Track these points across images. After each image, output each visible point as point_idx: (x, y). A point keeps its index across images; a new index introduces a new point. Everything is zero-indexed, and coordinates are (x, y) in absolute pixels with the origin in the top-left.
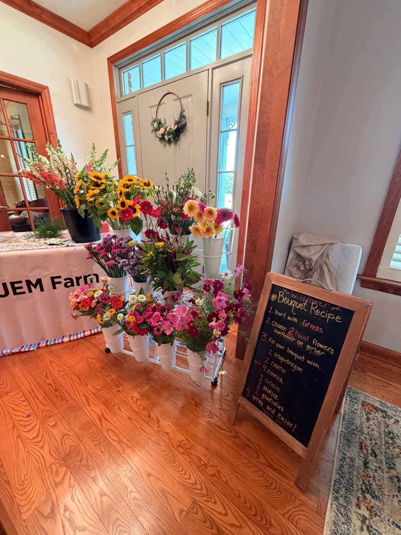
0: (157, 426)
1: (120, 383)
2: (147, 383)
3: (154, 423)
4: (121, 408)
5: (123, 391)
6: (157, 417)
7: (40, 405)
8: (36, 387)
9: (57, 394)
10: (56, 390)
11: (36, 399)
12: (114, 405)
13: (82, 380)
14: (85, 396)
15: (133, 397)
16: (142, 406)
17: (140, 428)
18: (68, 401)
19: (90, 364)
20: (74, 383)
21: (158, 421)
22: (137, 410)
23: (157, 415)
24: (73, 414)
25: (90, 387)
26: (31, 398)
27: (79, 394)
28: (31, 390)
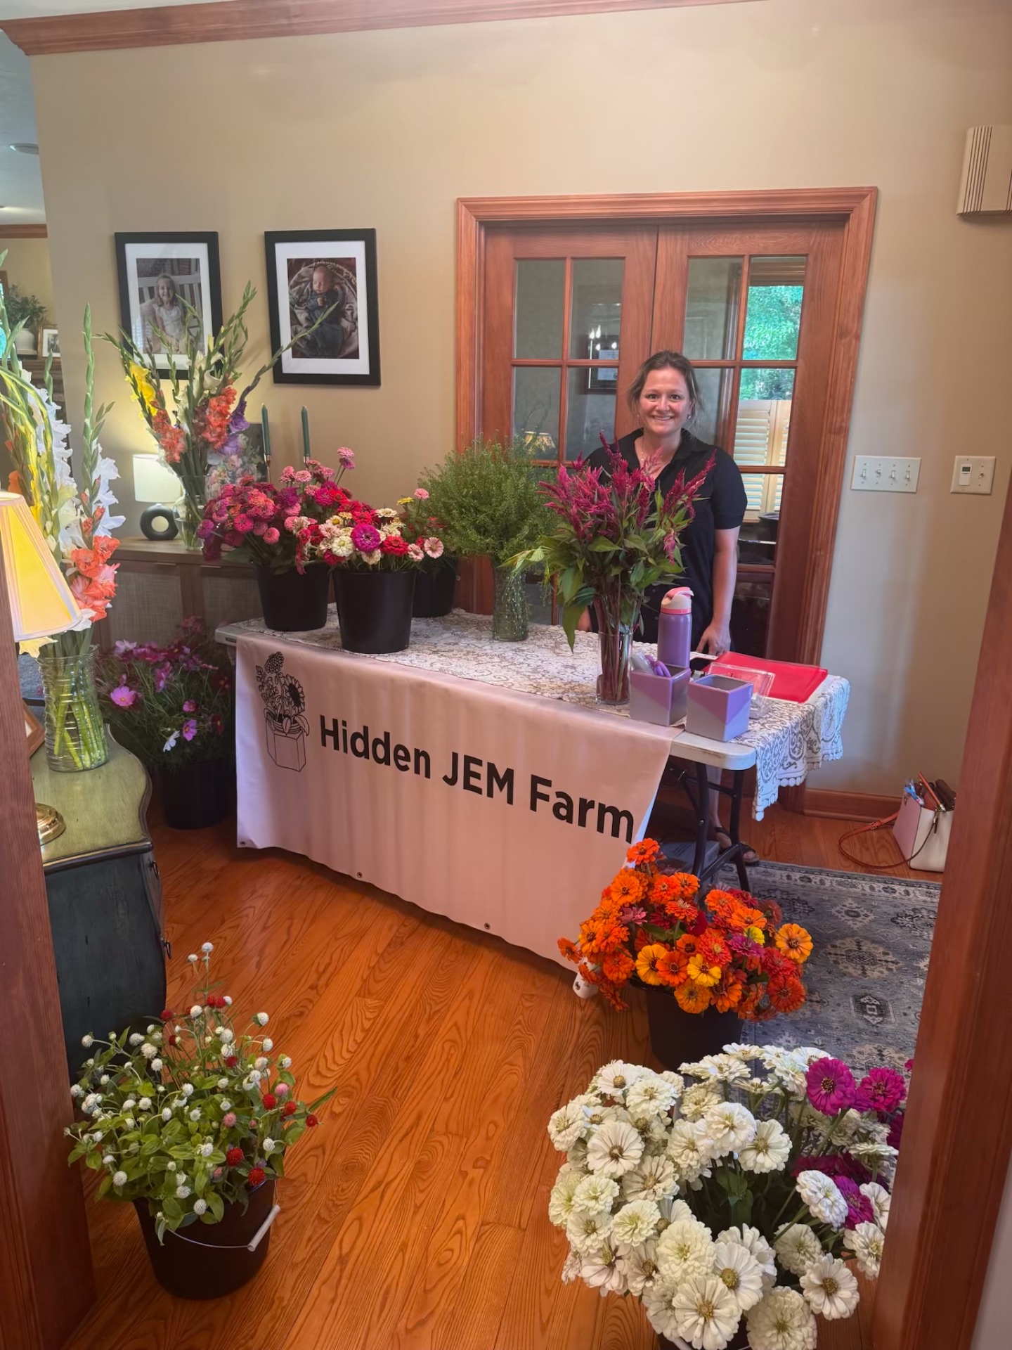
0: (410, 1327)
1: (488, 1162)
2: (523, 1226)
3: (413, 1314)
4: (422, 1210)
5: (470, 1184)
6: (432, 1313)
7: (364, 1063)
8: (400, 1021)
9: (402, 1065)
10: (408, 1058)
11: (374, 1045)
12: (422, 1191)
13: (455, 1082)
14: (419, 1117)
15: (463, 1218)
16: (450, 1254)
17: (389, 1287)
18: (393, 1096)
19: (508, 1063)
20: (439, 1073)
21: (422, 1323)
22: (432, 1249)
23: (438, 1311)
24: (369, 1128)
25: (446, 1108)
26: (373, 1035)
27: (418, 1104)
28: (390, 1019)
